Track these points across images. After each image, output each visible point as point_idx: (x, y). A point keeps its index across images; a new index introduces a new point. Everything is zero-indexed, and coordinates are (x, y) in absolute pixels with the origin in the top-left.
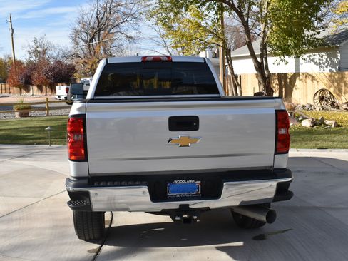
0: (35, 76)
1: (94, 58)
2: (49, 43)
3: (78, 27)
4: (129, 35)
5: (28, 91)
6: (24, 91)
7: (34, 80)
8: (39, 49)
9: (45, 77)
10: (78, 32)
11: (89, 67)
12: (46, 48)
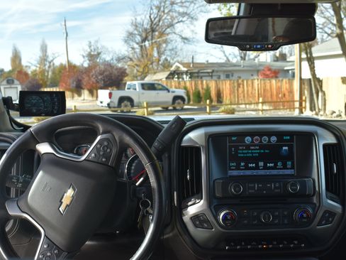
0: (85, 80)
1: (146, 60)
2: (103, 47)
3: (131, 29)
4: (183, 36)
5: (80, 95)
6: (76, 95)
7: (85, 84)
8: (92, 53)
9: (94, 80)
10: (131, 34)
11: (141, 70)
12: (99, 51)
